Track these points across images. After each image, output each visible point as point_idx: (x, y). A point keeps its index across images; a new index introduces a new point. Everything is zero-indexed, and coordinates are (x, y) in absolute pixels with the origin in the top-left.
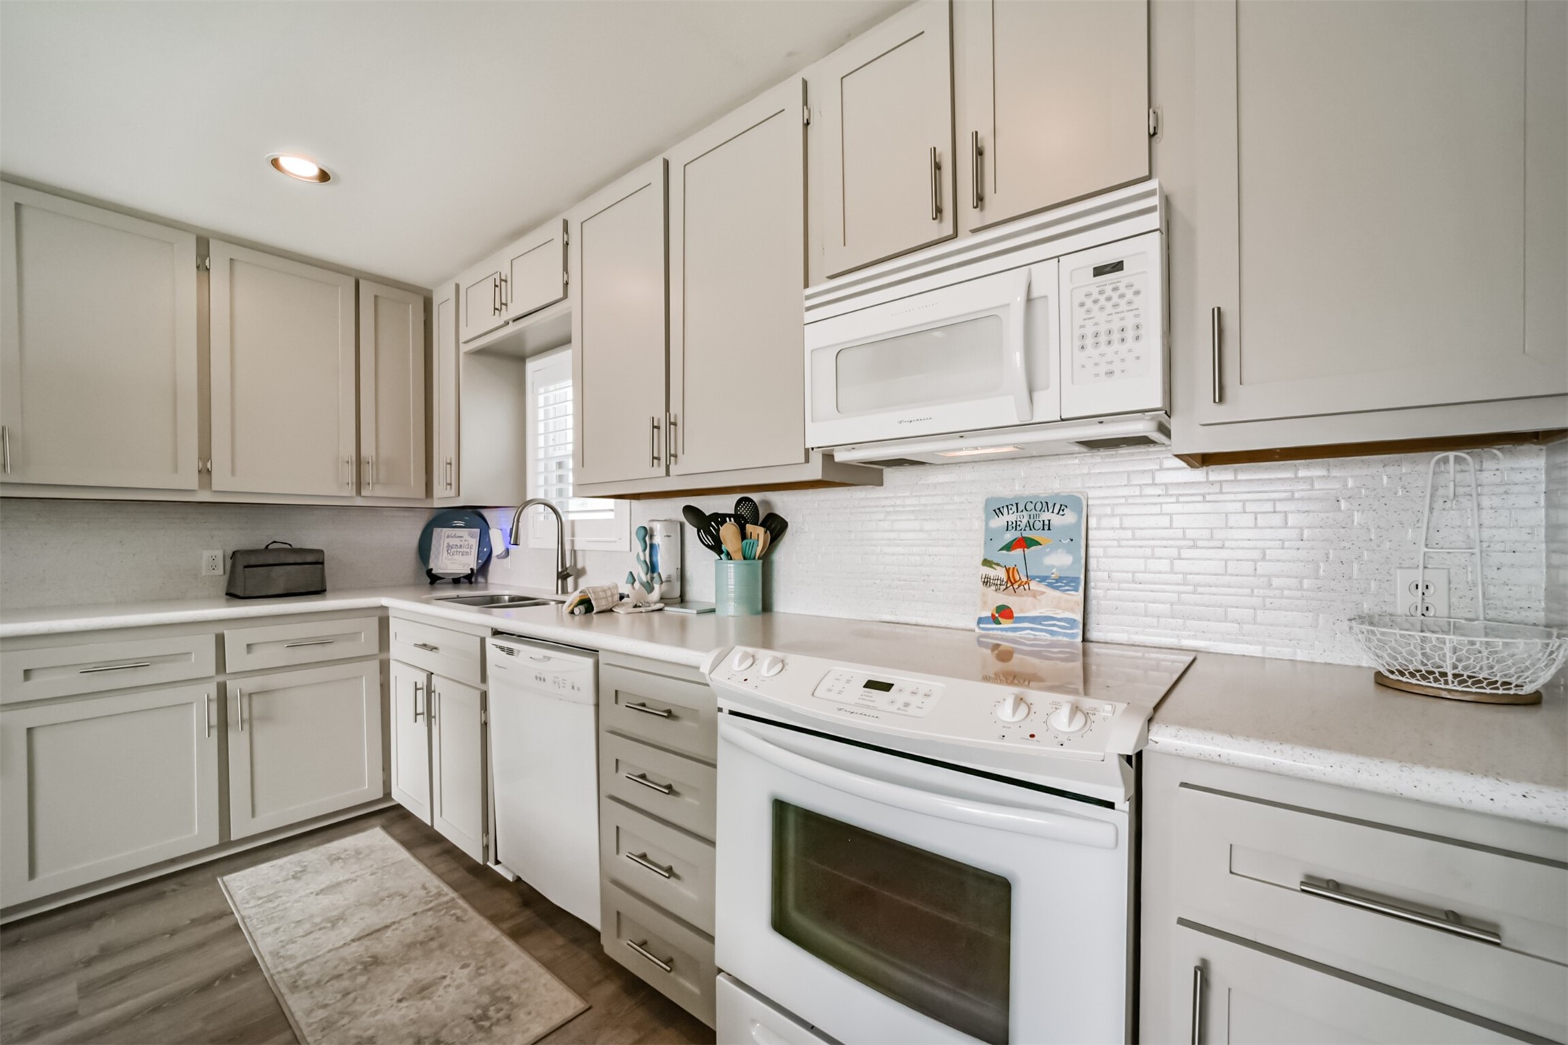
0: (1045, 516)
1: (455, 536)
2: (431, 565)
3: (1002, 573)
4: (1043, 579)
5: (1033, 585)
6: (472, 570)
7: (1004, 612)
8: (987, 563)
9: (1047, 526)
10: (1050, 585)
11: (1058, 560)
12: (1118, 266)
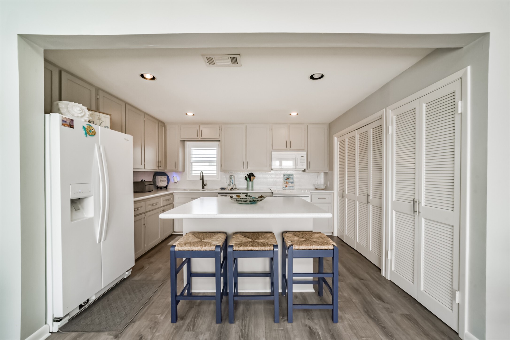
0: (290, 176)
1: (161, 178)
2: (157, 185)
3: (286, 182)
4: (290, 183)
5: (289, 183)
6: (167, 185)
7: (286, 186)
8: (284, 181)
9: (290, 177)
10: (291, 183)
11: (291, 181)
12: (303, 157)
